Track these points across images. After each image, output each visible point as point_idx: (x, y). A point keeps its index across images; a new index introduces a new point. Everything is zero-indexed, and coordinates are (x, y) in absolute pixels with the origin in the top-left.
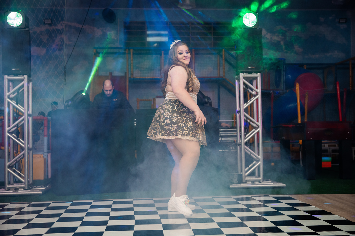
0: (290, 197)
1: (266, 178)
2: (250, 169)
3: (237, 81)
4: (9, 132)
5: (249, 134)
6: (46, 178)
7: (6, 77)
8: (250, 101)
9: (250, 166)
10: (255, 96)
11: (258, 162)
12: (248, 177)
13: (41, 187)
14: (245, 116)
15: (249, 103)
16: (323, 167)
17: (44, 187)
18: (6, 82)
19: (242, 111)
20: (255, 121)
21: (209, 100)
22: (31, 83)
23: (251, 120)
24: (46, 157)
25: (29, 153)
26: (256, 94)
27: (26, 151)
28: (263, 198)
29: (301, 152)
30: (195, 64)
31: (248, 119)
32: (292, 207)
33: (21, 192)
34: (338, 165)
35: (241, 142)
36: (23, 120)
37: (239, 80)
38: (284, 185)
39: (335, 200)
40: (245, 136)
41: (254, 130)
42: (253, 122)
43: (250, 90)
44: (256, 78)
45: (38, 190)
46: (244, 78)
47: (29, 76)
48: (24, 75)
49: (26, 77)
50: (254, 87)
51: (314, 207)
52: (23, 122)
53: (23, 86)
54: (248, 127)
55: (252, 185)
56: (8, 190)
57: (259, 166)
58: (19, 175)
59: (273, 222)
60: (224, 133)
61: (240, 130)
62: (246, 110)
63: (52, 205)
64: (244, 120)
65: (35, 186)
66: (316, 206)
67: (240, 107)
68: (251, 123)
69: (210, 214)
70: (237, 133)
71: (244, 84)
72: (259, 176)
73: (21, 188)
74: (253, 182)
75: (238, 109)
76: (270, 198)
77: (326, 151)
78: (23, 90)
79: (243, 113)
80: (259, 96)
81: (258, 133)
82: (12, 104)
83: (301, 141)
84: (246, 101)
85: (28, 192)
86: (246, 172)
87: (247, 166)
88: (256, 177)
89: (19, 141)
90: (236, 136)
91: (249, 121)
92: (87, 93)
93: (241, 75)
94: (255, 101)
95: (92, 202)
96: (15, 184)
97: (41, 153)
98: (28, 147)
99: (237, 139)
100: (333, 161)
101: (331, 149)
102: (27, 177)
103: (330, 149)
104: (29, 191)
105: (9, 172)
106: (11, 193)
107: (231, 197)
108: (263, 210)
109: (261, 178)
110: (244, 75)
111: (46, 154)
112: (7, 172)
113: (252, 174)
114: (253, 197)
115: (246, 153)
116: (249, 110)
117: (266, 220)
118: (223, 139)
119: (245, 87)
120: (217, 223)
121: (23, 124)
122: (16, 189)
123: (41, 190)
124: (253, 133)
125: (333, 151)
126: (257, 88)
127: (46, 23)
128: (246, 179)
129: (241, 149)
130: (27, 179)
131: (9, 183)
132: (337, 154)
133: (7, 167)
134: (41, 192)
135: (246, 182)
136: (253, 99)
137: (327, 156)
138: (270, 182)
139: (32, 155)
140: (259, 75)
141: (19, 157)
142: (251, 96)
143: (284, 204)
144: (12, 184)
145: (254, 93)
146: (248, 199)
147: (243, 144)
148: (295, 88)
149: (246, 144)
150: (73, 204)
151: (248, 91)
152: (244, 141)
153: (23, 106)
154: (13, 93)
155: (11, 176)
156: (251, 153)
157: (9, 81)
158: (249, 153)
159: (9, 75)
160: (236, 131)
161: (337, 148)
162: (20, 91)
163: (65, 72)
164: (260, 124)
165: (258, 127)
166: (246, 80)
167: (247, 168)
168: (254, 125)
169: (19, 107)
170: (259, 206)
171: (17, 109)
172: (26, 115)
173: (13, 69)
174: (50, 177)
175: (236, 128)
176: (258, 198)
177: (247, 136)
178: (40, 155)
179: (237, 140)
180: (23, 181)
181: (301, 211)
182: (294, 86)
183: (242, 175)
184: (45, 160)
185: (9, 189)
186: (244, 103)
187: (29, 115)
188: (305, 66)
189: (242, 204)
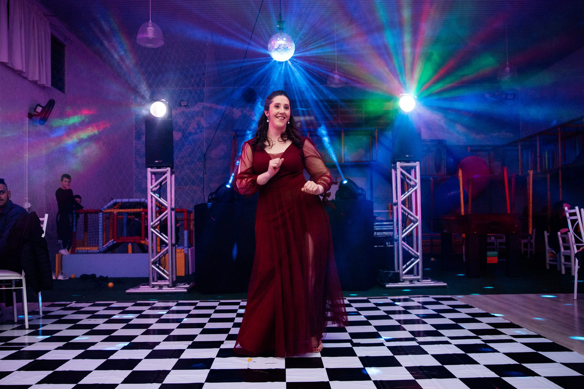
0: (451, 298)
1: (425, 277)
2: (408, 266)
3: (393, 171)
4: (152, 227)
5: (407, 228)
6: (187, 273)
7: (149, 170)
8: (408, 192)
9: (408, 264)
10: (413, 186)
11: (417, 259)
12: (406, 275)
13: (184, 285)
14: (402, 208)
15: (407, 194)
16: (488, 262)
17: (188, 285)
18: (149, 175)
19: (399, 203)
20: (413, 214)
21: (363, 192)
22: (173, 176)
23: (409, 214)
24: (186, 252)
25: (172, 249)
26: (414, 184)
27: (169, 248)
28: (422, 299)
29: (464, 246)
30: (344, 146)
31: (406, 211)
32: (453, 309)
33: (165, 290)
34: (505, 260)
35: (398, 238)
36: (167, 214)
37: (396, 169)
38: (445, 284)
39: (501, 302)
40: (403, 230)
41: (412, 224)
42: (411, 216)
43: (407, 180)
44: (414, 168)
45: (182, 288)
46: (401, 167)
47: (172, 168)
48: (166, 167)
49: (169, 169)
50: (412, 177)
51: (477, 308)
52: (166, 217)
53: (166, 178)
54: (406, 221)
55: (410, 284)
56: (152, 288)
57: (418, 264)
58: (163, 272)
59: (433, 325)
60: (379, 227)
61: (397, 224)
62: (404, 203)
63: (200, 304)
64: (402, 213)
65: (179, 283)
66: (480, 308)
67: (397, 199)
68: (409, 216)
69: (366, 317)
70: (394, 227)
71: (402, 173)
72: (418, 274)
73: (165, 285)
74: (411, 281)
75: (394, 201)
76: (430, 299)
77: (493, 244)
78: (166, 182)
79: (400, 205)
80: (418, 187)
81: (417, 227)
82: (155, 197)
83: (464, 235)
84: (403, 192)
85: (173, 290)
86: (404, 270)
87: (404, 263)
88: (415, 276)
89: (162, 236)
90: (392, 231)
91: (407, 214)
92: (231, 185)
93: (398, 164)
94: (413, 192)
95: (240, 302)
96: (159, 281)
97: (181, 248)
98: (172, 243)
99: (394, 233)
100: (499, 257)
101: (498, 242)
102: (171, 274)
103: (496, 241)
104: (174, 288)
105: (153, 268)
106: (156, 290)
107: (387, 298)
108: (422, 312)
109: (419, 277)
110: (401, 164)
111: (186, 249)
112: (151, 269)
113: (410, 272)
114: (412, 298)
115: (403, 249)
116: (407, 202)
117: (425, 323)
118: (378, 234)
119: (402, 177)
120: (375, 327)
121: (167, 218)
122: (161, 287)
123: (186, 288)
124: (411, 228)
125: (500, 244)
126: (416, 178)
127: (182, 104)
128: (404, 278)
129: (398, 244)
130: (171, 276)
131: (153, 281)
132: (504, 247)
133: (151, 263)
134: (186, 290)
135: (404, 281)
136: (412, 191)
137: (493, 250)
138: (430, 280)
139: (176, 250)
140: (417, 165)
141: (163, 254)
142: (410, 186)
143: (445, 305)
144: (156, 281)
145: (412, 183)
146: (405, 300)
147: (400, 240)
148: (458, 174)
149: (404, 239)
150: (221, 304)
151: (406, 181)
152: (401, 236)
153: (166, 200)
154: (156, 186)
155: (154, 272)
156: (409, 249)
157: (152, 173)
158: (407, 249)
159: (152, 167)
160: (393, 225)
161: (504, 240)
162: (163, 183)
163: (205, 160)
164: (419, 217)
165: (417, 221)
166: (403, 169)
167: (405, 266)
168: (412, 218)
169: (162, 200)
170: (418, 308)
171: (160, 202)
172: (169, 209)
173: (157, 161)
174: (190, 273)
175: (392, 221)
176: (416, 299)
177: (405, 230)
178: (180, 250)
179: (394, 235)
180: (167, 278)
181: (463, 314)
182: (457, 172)
183: (399, 273)
184: (185, 254)
185: (154, 286)
186: (402, 195)
187: (172, 209)
188: (469, 147)
189: (400, 306)
